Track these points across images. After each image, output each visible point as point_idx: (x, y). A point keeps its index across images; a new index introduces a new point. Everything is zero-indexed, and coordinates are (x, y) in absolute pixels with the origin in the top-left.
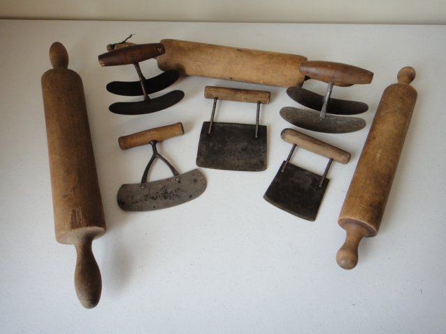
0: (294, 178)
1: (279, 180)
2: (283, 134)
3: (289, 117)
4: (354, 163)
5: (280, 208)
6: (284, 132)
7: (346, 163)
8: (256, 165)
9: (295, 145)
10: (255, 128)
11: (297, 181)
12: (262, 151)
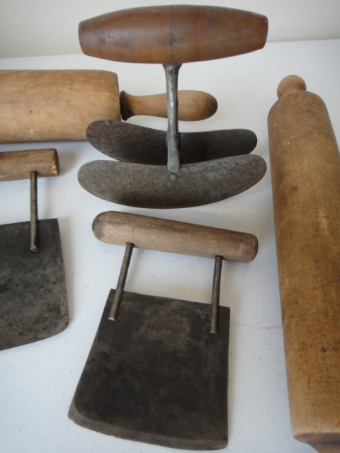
0: (144, 327)
1: (106, 349)
2: (97, 227)
3: (103, 186)
4: (268, 250)
5: (123, 436)
6: (98, 223)
7: (253, 258)
8: (37, 321)
9: (131, 246)
10: (29, 230)
11: (154, 335)
12: (53, 279)
